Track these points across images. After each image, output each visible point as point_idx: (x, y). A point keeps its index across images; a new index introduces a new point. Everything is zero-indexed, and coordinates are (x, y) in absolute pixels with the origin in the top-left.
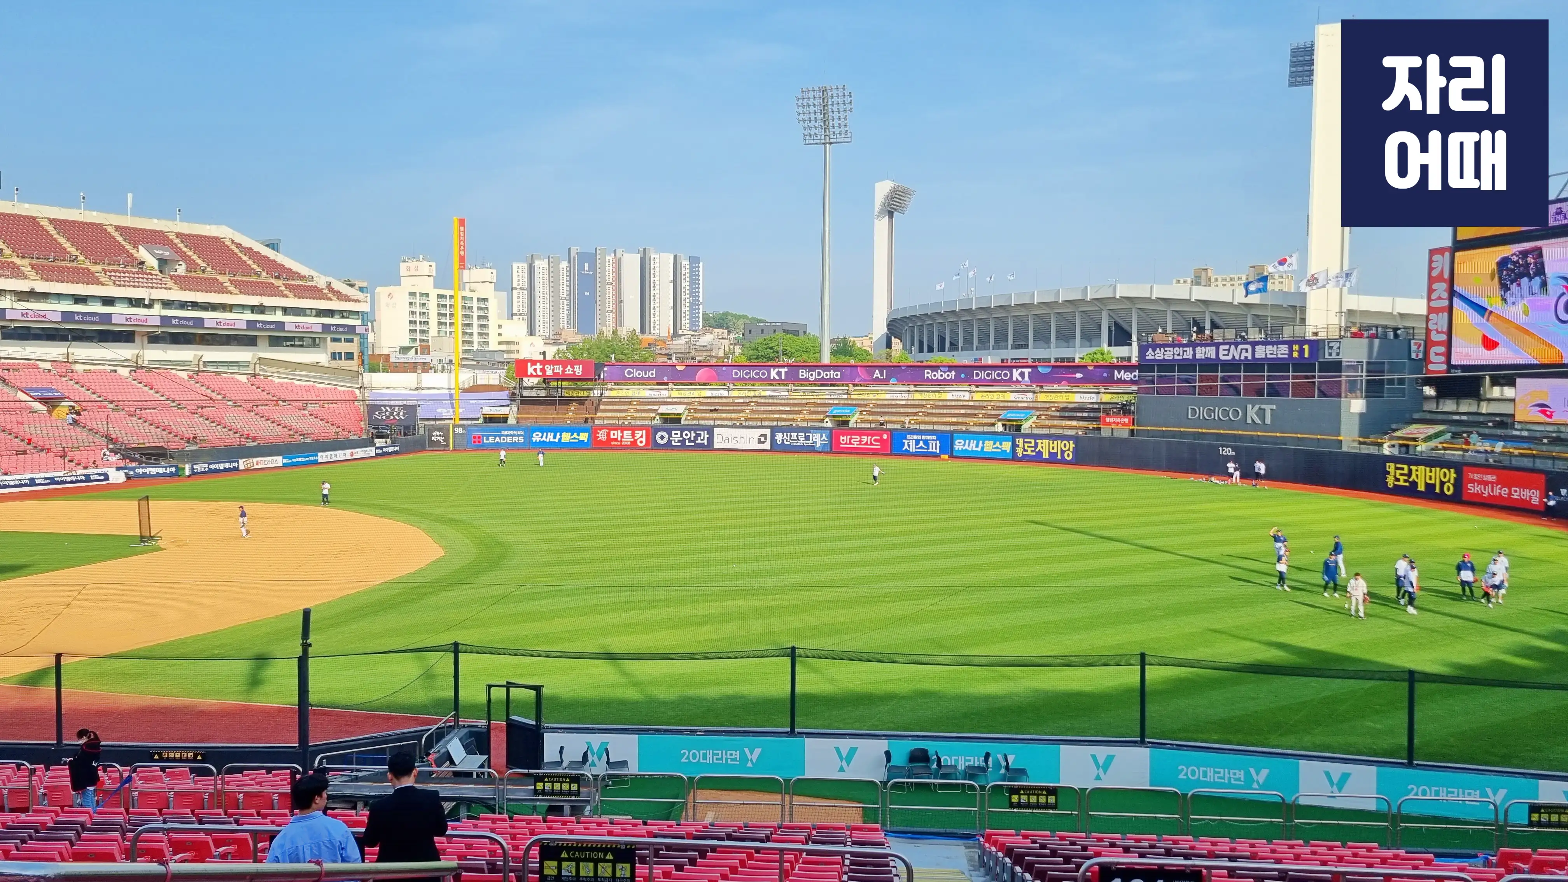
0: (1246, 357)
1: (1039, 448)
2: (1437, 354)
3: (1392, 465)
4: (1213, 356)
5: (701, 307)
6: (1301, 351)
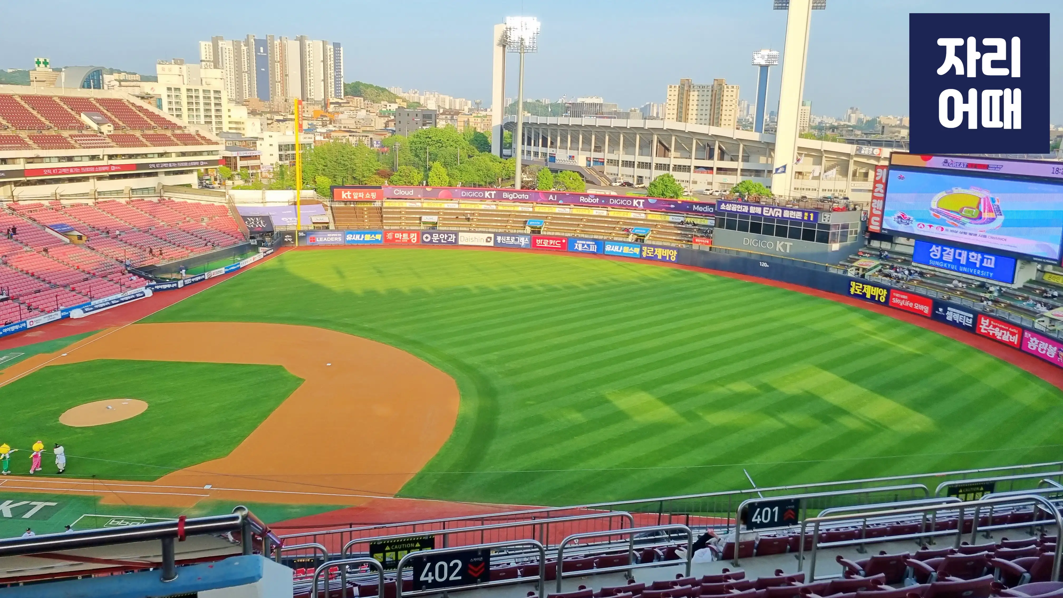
0: (778, 216)
1: (656, 253)
3: (854, 283)
4: (760, 213)
5: (342, 79)
6: (809, 217)
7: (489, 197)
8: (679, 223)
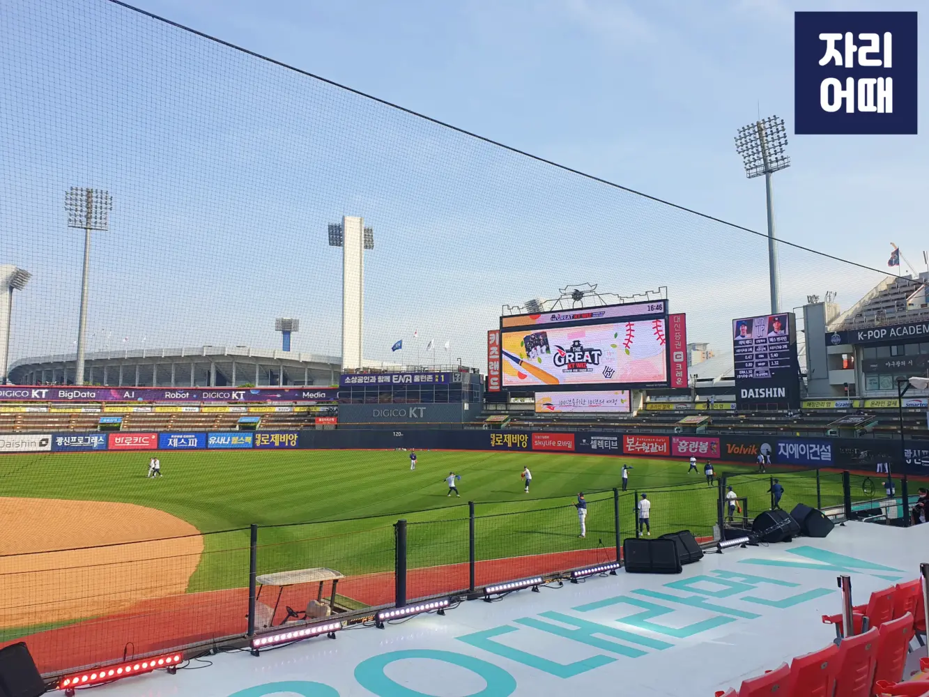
0: (409, 382)
1: (272, 439)
2: (494, 381)
3: (494, 435)
4: (389, 381)
6: (440, 378)
7: (38, 397)
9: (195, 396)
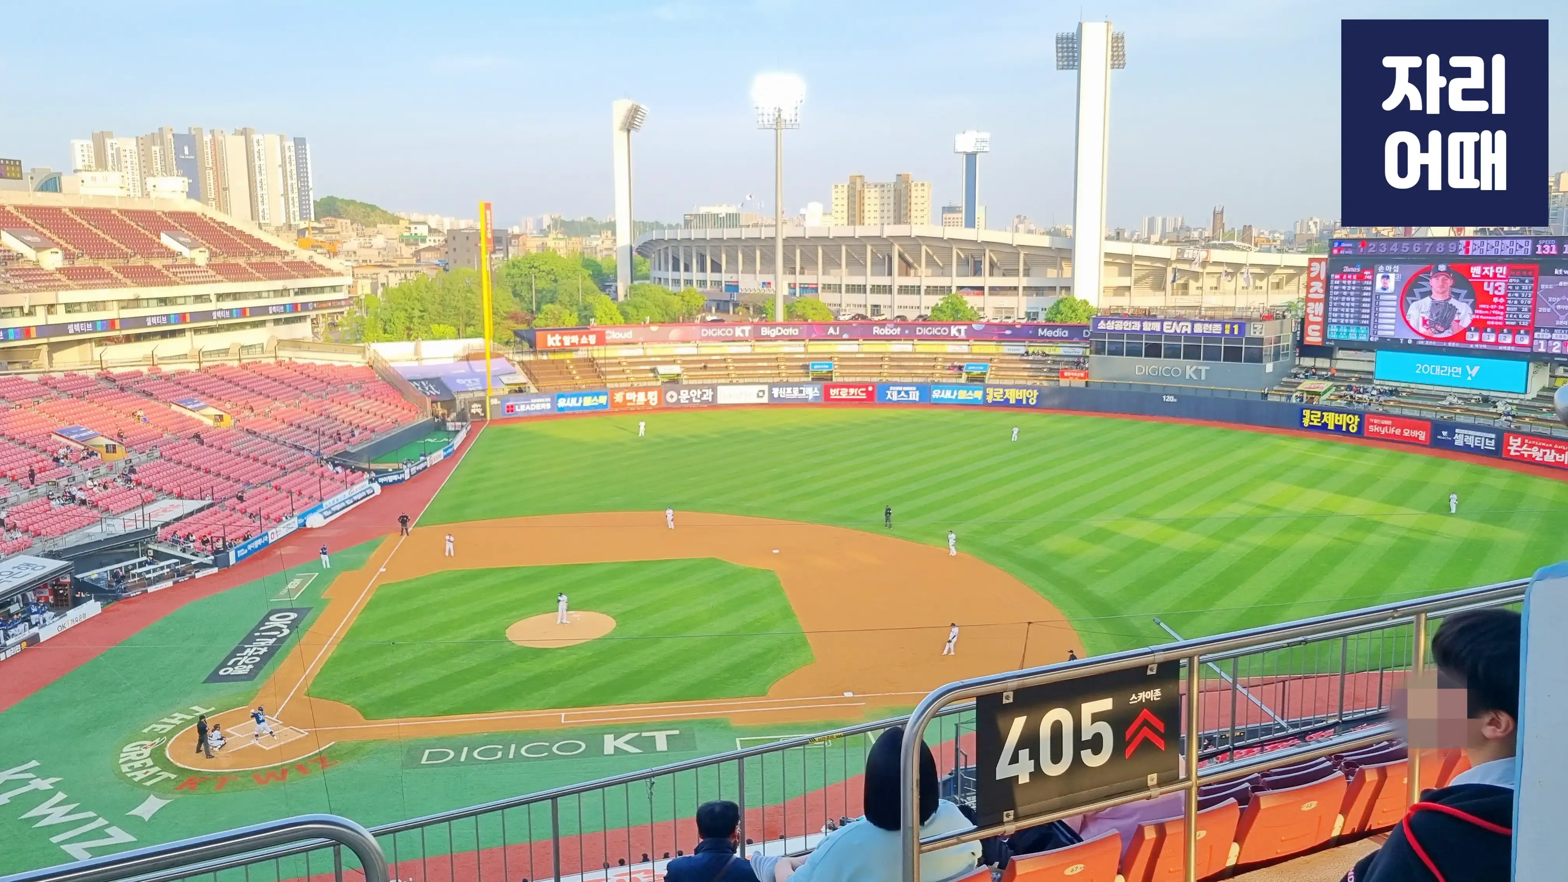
0: (1186, 331)
1: (1007, 395)
2: (1314, 330)
3: (1308, 411)
4: (1158, 329)
5: (311, 193)
6: (1232, 329)
7: (742, 335)
8: (1023, 355)
9: (907, 332)
